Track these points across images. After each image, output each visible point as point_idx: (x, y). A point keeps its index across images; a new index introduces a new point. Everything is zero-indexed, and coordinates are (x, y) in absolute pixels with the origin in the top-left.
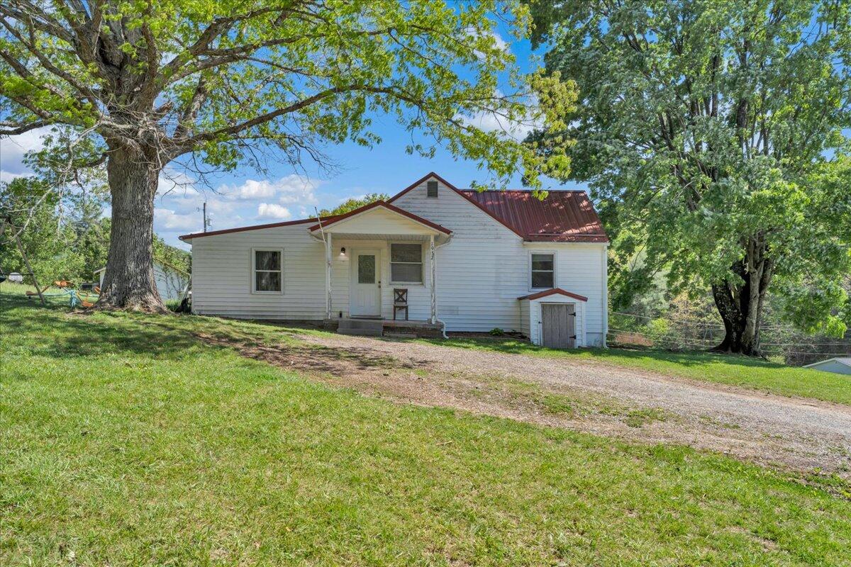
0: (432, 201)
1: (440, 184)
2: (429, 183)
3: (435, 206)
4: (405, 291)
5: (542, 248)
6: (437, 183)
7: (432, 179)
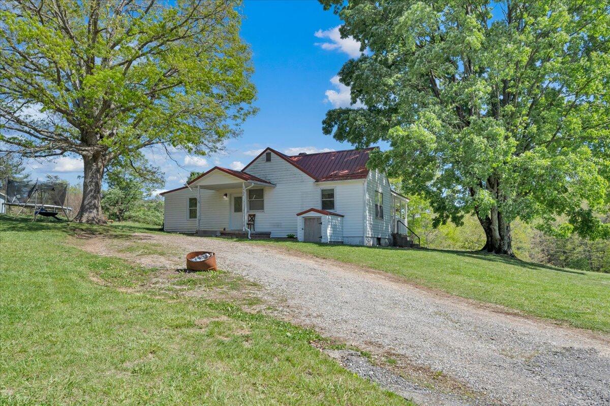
0: (268, 163)
2: (267, 153)
3: (269, 166)
4: (254, 215)
5: (327, 185)
6: (270, 153)
7: (269, 151)
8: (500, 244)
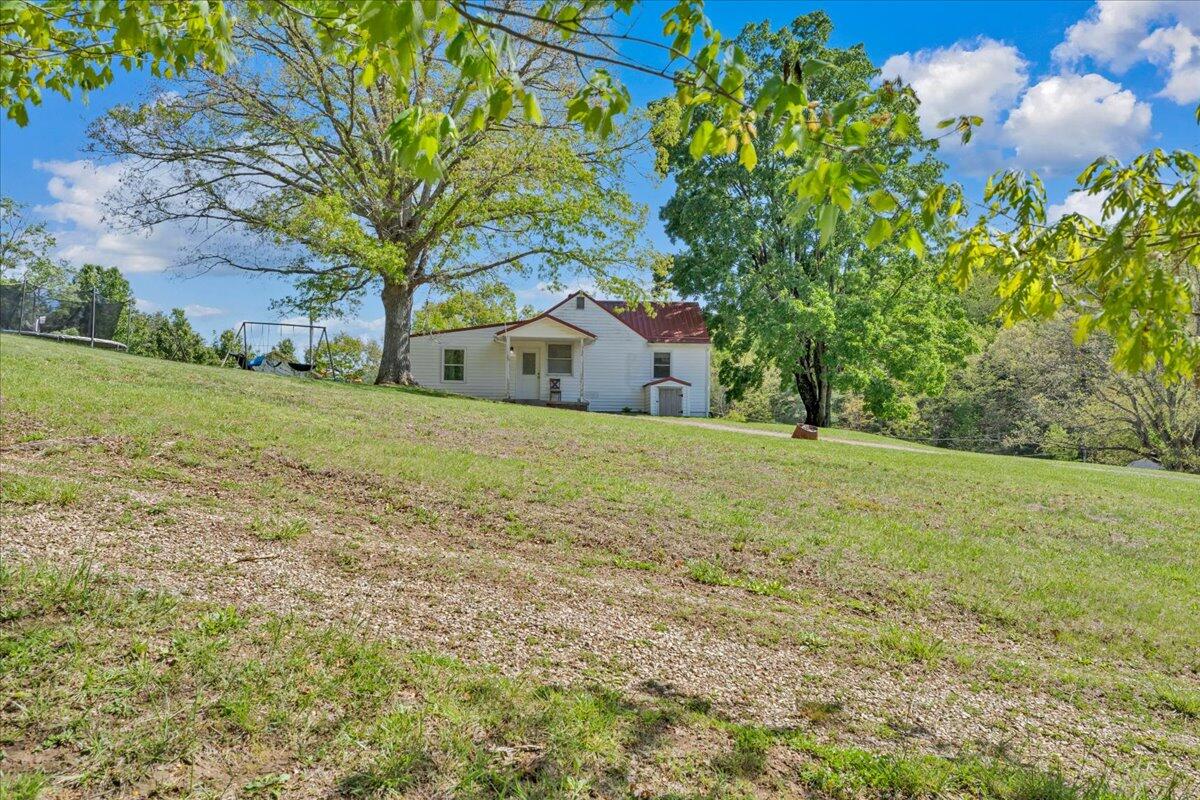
0: (580, 311)
1: (586, 299)
2: (577, 298)
3: (581, 315)
4: (558, 380)
5: (662, 348)
6: (584, 298)
7: (580, 295)
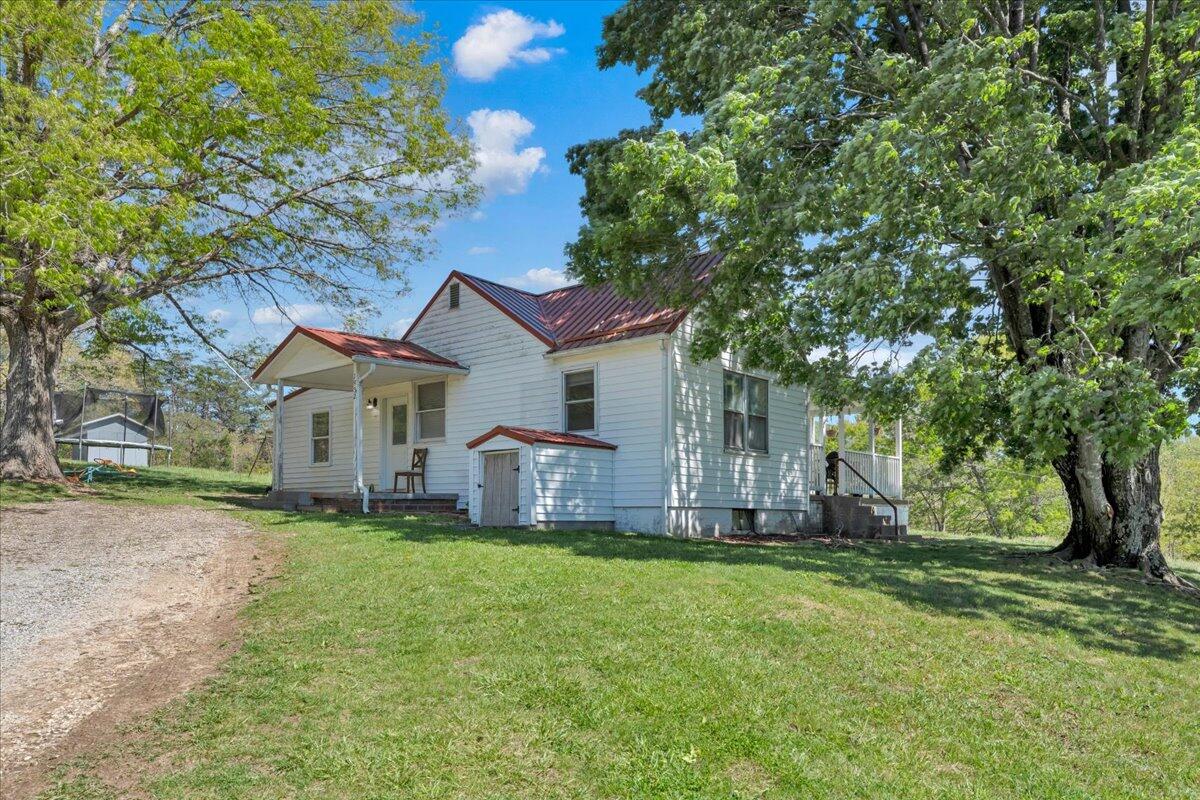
0: (454, 313)
1: (463, 286)
2: (451, 286)
3: (455, 321)
4: (426, 452)
5: (577, 360)
6: (459, 284)
7: (455, 280)
8: (1114, 531)
